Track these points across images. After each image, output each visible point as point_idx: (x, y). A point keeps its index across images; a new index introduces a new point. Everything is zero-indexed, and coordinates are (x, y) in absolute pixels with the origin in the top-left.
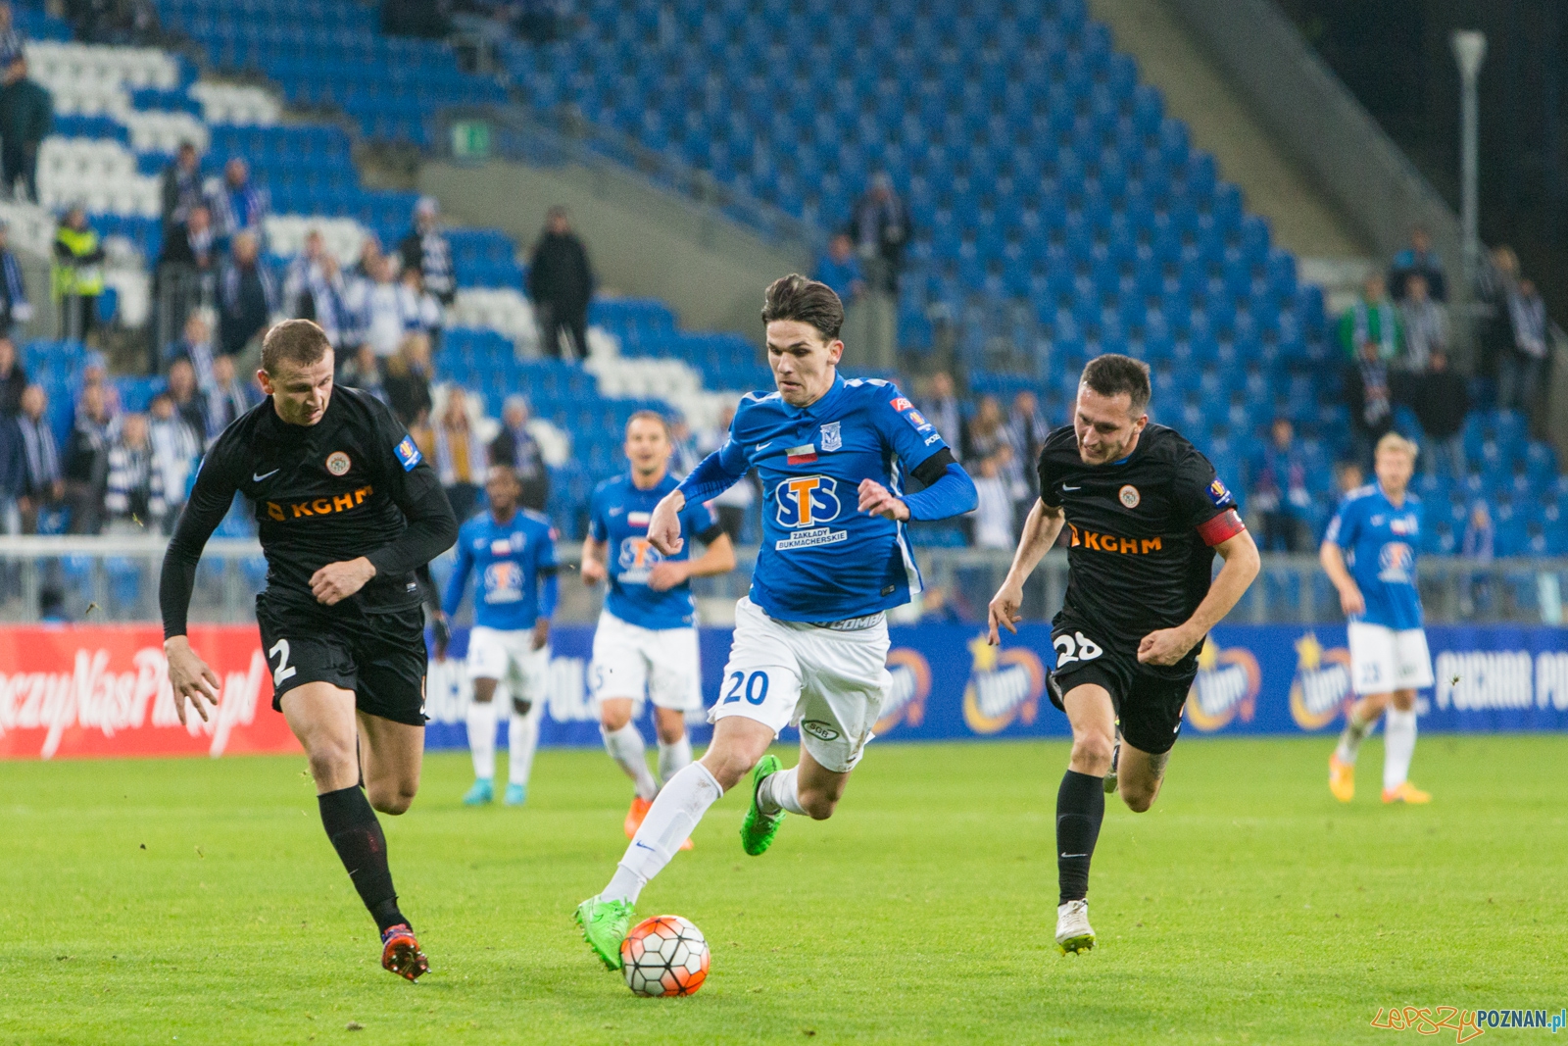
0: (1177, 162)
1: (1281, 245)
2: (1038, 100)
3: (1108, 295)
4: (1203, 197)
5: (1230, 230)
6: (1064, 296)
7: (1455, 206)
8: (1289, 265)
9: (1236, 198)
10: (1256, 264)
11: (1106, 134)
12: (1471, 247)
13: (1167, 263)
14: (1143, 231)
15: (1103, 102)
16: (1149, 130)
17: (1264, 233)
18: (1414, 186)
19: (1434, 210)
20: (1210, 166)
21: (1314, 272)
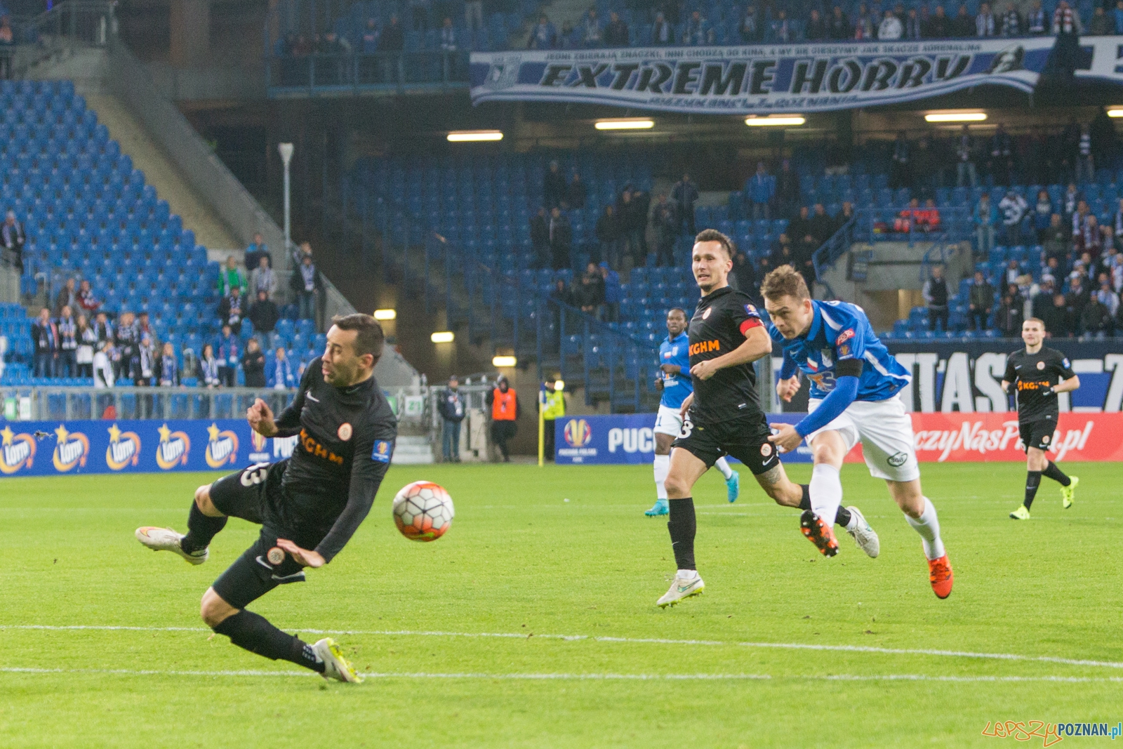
0: (151, 206)
1: (199, 244)
2: (87, 179)
3: (119, 268)
4: (163, 222)
5: (176, 237)
6: (99, 269)
7: (281, 225)
8: (204, 252)
9: (178, 221)
10: (188, 253)
11: (118, 193)
12: (288, 243)
13: (147, 253)
14: (136, 239)
15: (116, 177)
16: (138, 192)
17: (192, 236)
18: (261, 215)
19: (271, 226)
20: (166, 206)
21: (215, 256)
